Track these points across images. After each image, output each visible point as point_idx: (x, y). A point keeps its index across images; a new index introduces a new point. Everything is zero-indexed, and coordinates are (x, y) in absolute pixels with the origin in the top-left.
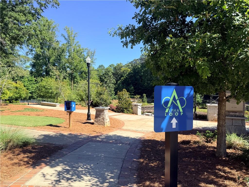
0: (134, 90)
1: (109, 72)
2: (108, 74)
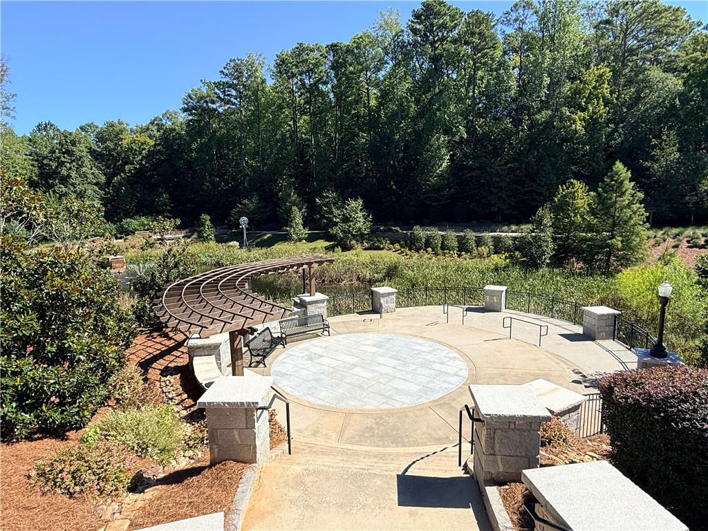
2: (69, 153)
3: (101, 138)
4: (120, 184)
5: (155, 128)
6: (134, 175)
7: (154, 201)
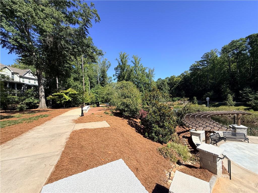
0: (185, 94)
1: (164, 82)
2: (163, 84)
3: (170, 80)
4: (173, 90)
5: (182, 76)
6: (176, 87)
7: (181, 93)
